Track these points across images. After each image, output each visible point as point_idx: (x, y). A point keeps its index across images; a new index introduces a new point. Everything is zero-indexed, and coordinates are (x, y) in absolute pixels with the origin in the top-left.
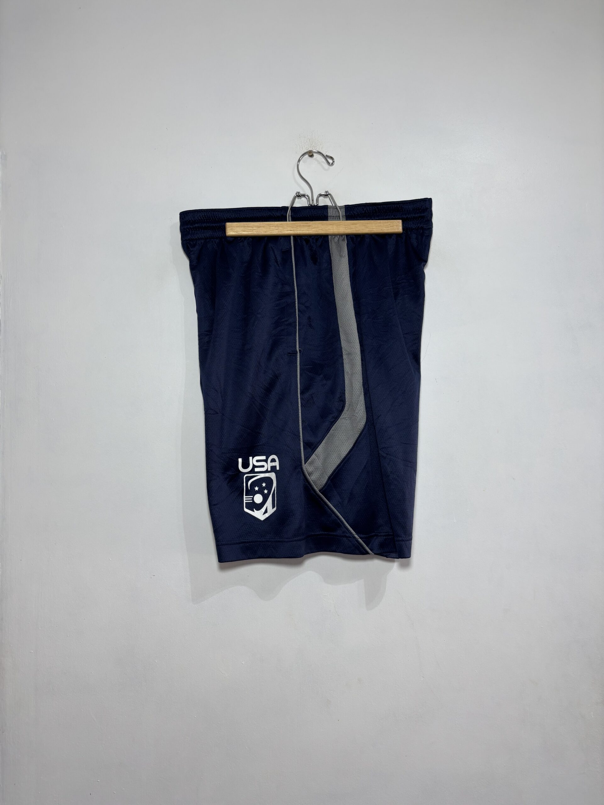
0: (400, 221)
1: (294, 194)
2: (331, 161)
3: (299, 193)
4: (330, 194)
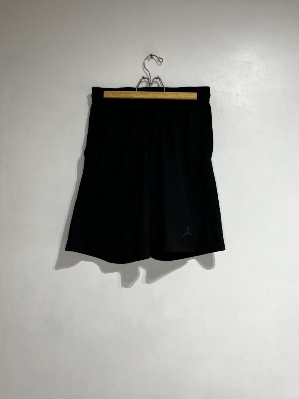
0: (196, 93)
1: (141, 77)
2: (161, 60)
3: (143, 77)
4: (160, 79)
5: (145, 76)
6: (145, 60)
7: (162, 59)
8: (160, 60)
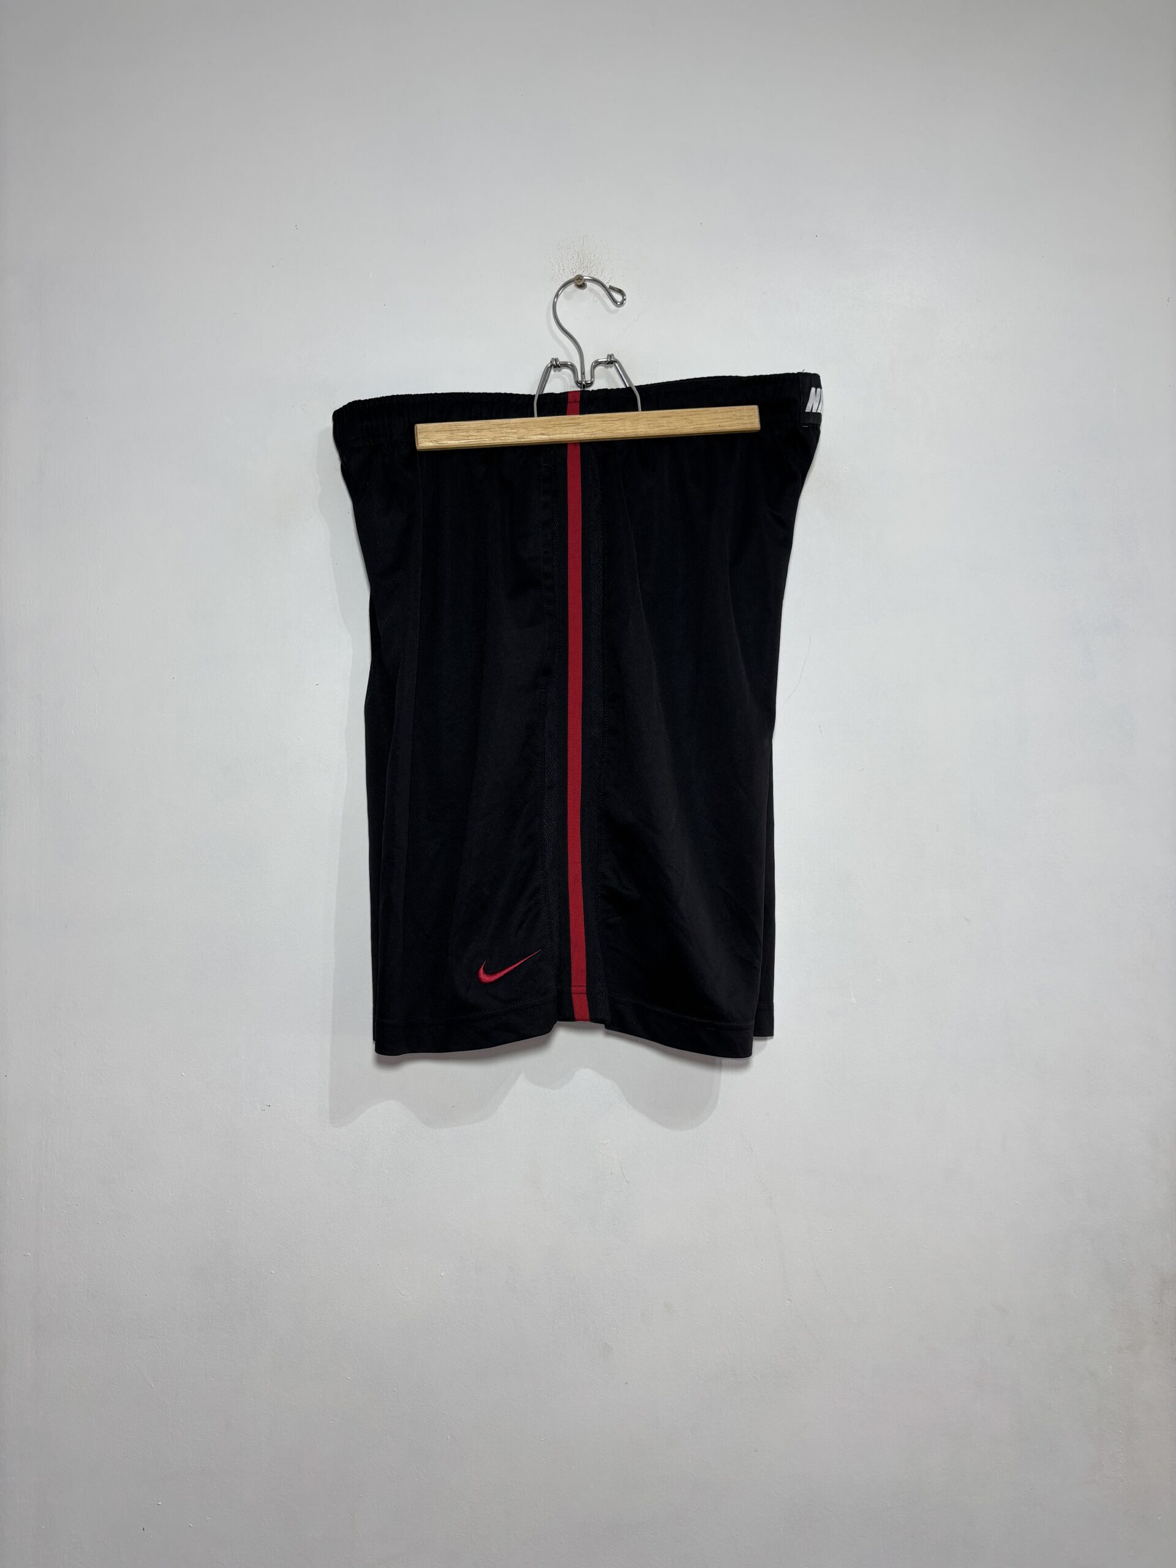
1: (547, 362)
2: (618, 297)
3: (554, 359)
4: (616, 361)
5: (562, 359)
6: (557, 296)
7: (620, 292)
8: (615, 294)
